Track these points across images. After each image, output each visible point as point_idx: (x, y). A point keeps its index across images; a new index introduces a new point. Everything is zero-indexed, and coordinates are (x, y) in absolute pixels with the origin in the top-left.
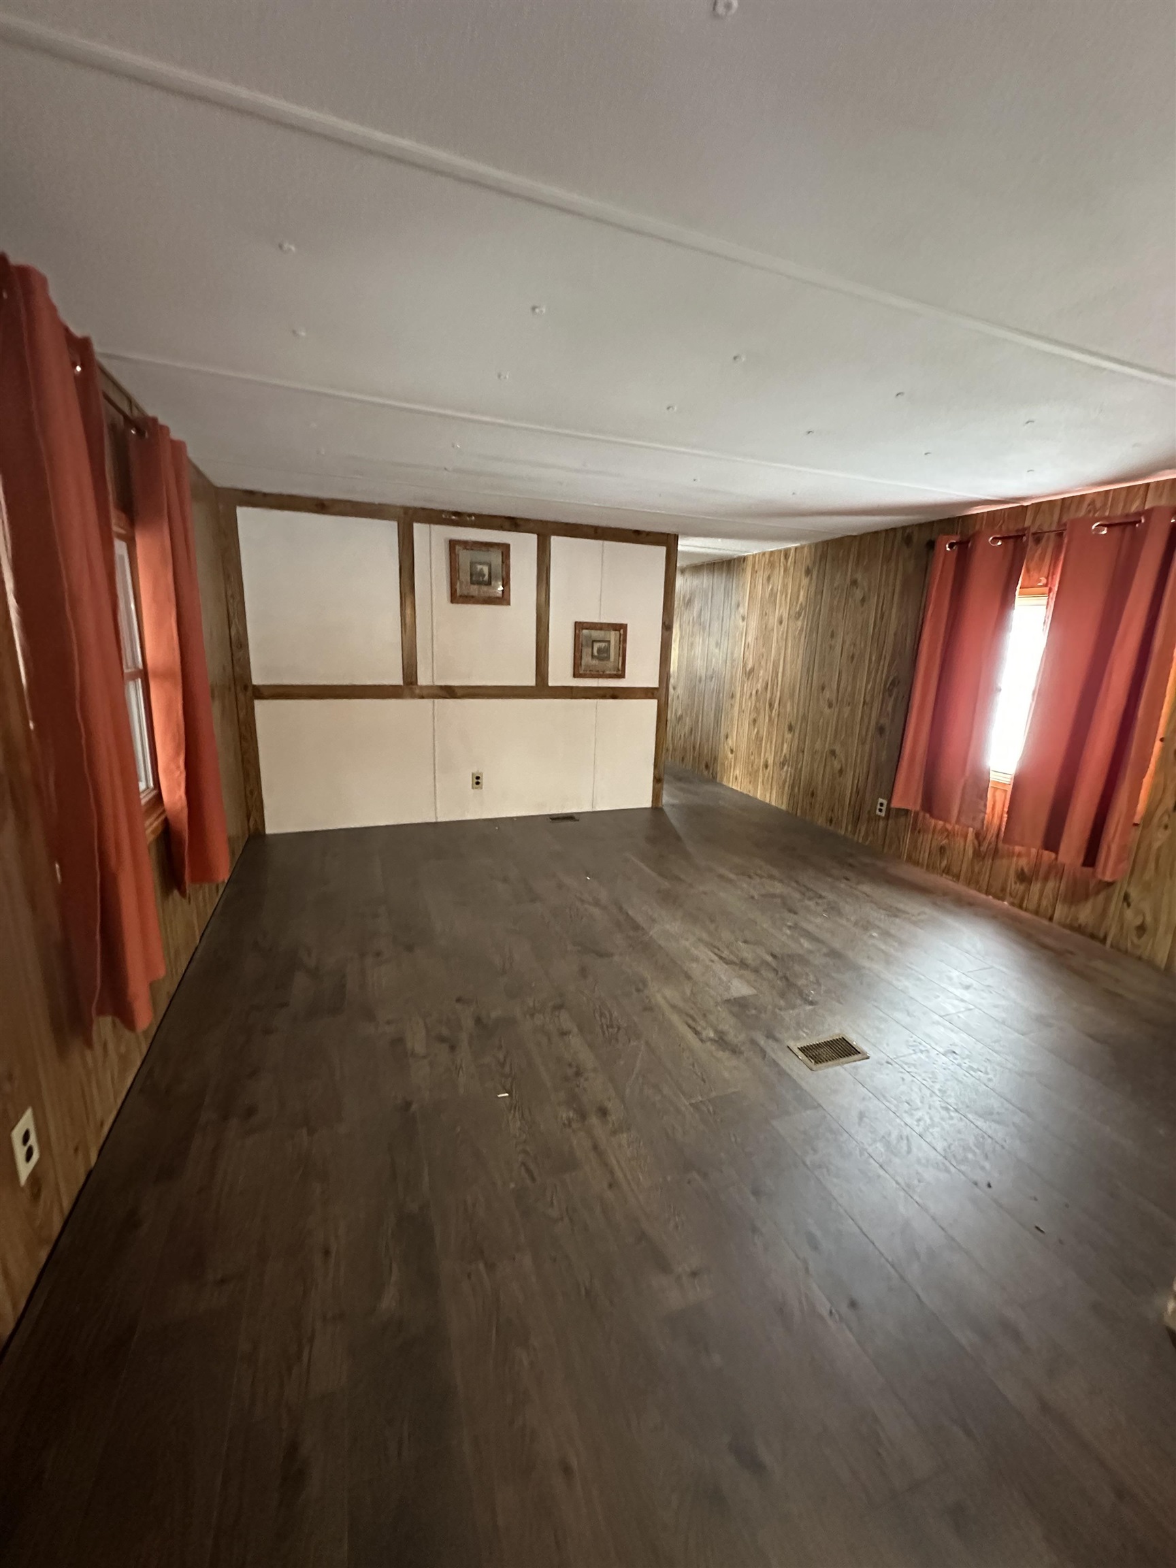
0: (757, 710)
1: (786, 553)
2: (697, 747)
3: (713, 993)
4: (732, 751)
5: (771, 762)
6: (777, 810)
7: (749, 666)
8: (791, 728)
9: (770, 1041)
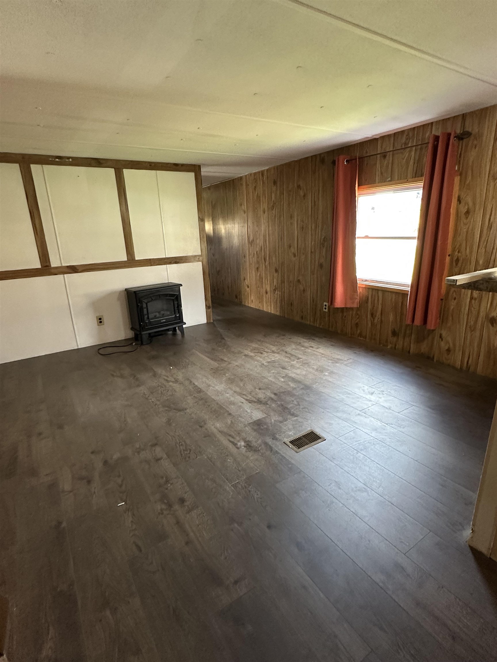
0: (258, 262)
1: (262, 172)
2: (230, 287)
3: (243, 420)
4: (248, 287)
5: (268, 289)
6: (275, 316)
7: (251, 239)
8: (276, 271)
9: (274, 441)
